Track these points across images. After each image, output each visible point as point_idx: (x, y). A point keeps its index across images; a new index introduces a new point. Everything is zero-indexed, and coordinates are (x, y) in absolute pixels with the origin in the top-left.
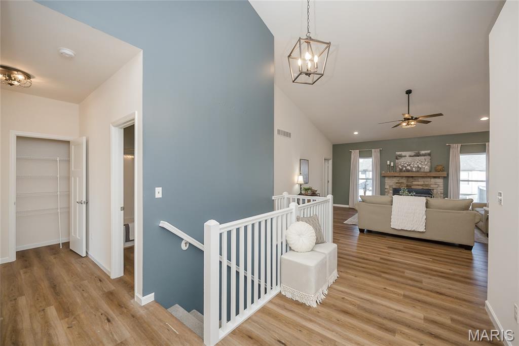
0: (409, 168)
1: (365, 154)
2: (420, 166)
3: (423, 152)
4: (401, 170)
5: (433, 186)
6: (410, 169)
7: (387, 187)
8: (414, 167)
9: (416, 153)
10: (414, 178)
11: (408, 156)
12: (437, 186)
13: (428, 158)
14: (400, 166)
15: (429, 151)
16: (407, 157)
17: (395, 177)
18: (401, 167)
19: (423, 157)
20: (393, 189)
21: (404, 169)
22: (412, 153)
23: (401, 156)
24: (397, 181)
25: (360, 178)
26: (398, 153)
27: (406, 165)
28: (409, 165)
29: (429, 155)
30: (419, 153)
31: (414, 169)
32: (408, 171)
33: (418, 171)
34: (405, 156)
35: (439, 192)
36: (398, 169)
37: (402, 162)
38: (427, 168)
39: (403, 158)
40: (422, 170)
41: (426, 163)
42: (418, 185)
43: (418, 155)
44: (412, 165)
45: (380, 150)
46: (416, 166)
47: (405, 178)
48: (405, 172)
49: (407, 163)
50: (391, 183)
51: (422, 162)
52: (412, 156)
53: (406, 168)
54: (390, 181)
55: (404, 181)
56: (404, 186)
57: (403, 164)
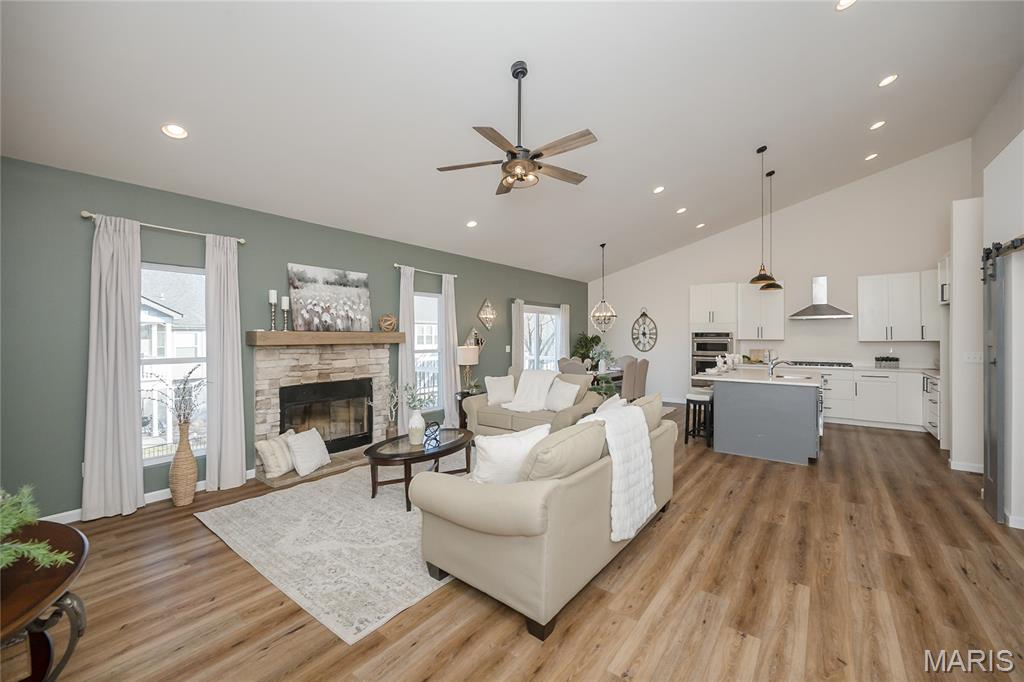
0: (326, 317)
2: (351, 314)
3: (353, 276)
4: (308, 325)
5: (372, 370)
6: (329, 322)
7: (261, 384)
8: (338, 317)
9: (339, 275)
10: (335, 348)
11: (321, 281)
12: (380, 367)
13: (363, 291)
14: (304, 312)
15: (363, 276)
16: (320, 285)
18: (307, 316)
19: (354, 291)
20: (282, 389)
22: (331, 274)
23: (303, 279)
24: (294, 363)
26: (295, 268)
27: (318, 309)
28: (327, 310)
29: (366, 284)
30: (345, 276)
31: (339, 321)
32: (327, 328)
34: (315, 281)
35: (384, 384)
36: (299, 321)
38: (364, 321)
39: (311, 286)
40: (356, 327)
41: (362, 307)
42: (344, 370)
43: (343, 282)
44: (331, 311)
45: (239, 243)
46: (343, 313)
47: (314, 351)
48: (318, 330)
49: (322, 304)
50: (277, 371)
51: (353, 303)
52: (331, 284)
53: (320, 317)
54: (273, 364)
55: (312, 359)
56: (312, 378)
57: (310, 307)
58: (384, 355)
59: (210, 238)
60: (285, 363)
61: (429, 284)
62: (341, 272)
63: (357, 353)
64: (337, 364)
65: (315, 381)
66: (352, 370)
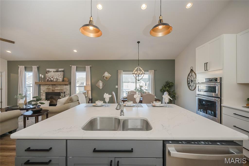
0: (52, 79)
2: (58, 78)
3: (60, 70)
4: (48, 80)
5: (65, 90)
6: (52, 80)
7: (42, 91)
8: (55, 79)
9: (57, 70)
10: (56, 85)
11: (52, 71)
13: (62, 73)
14: (48, 78)
15: (62, 69)
16: (52, 73)
17: (46, 85)
18: (48, 79)
19: (60, 73)
20: (46, 92)
21: (50, 79)
22: (55, 70)
23: (49, 72)
24: (47, 88)
25: (28, 86)
26: (47, 70)
27: (51, 77)
28: (52, 77)
29: (63, 71)
30: (58, 70)
31: (55, 80)
32: (51, 81)
33: (56, 81)
34: (51, 72)
35: (67, 94)
36: (46, 80)
37: (49, 75)
38: (61, 79)
40: (59, 81)
41: (61, 76)
42: (58, 90)
43: (57, 71)
44: (54, 77)
45: (37, 67)
46: (56, 78)
47: (51, 86)
48: (50, 81)
49: (52, 76)
50: (44, 89)
51: (59, 75)
52: (55, 72)
53: (51, 79)
54: (43, 88)
55: (51, 87)
56: (51, 91)
57: (49, 77)
58: (68, 87)
59: (33, 66)
60: (45, 88)
62: (57, 69)
63: (61, 86)
64: (56, 88)
65: (51, 92)
66: (59, 90)
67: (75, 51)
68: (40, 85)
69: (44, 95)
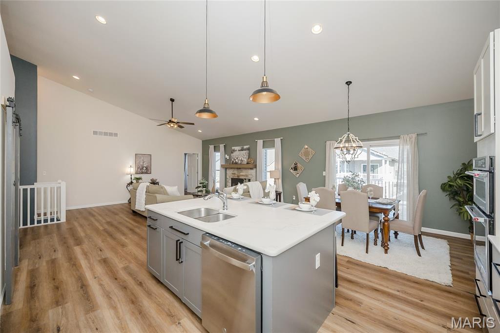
0: (237, 161)
1: (216, 149)
2: (243, 159)
3: (245, 147)
4: (233, 163)
5: (250, 177)
7: (228, 177)
8: (239, 160)
9: (242, 148)
10: (241, 169)
13: (247, 151)
15: (247, 147)
17: (232, 168)
18: (233, 160)
19: (245, 152)
20: (231, 179)
21: (235, 161)
22: (240, 148)
23: (234, 151)
24: (233, 172)
25: (217, 169)
26: (233, 148)
28: (237, 158)
29: (248, 149)
32: (236, 163)
33: (241, 164)
34: (236, 151)
36: (231, 162)
37: (234, 155)
38: (245, 161)
40: (243, 163)
41: (246, 156)
42: (243, 176)
43: (242, 150)
44: (239, 158)
45: (224, 145)
46: (241, 159)
47: (236, 170)
50: (230, 174)
51: (244, 155)
52: (240, 151)
54: (229, 172)
55: (236, 172)
56: (236, 177)
57: (234, 158)
58: (253, 171)
59: (221, 145)
60: (231, 172)
61: (268, 144)
62: (242, 146)
63: (246, 171)
64: (241, 174)
67: (256, 119)
68: (226, 169)
69: (230, 181)
